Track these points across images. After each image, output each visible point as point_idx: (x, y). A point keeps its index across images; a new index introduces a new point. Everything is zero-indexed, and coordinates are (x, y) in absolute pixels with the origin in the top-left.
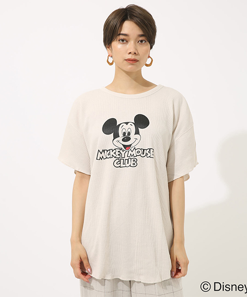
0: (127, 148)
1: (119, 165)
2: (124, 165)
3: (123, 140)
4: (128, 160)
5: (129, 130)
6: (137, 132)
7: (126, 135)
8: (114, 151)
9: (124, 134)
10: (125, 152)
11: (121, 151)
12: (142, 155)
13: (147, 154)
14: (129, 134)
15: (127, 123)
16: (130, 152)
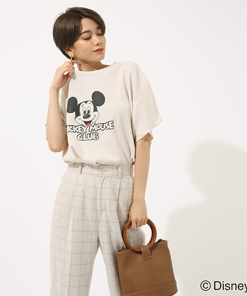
0: (88, 124)
1: (82, 139)
2: (87, 139)
3: (84, 117)
4: (90, 134)
5: (89, 109)
6: (95, 110)
7: (87, 113)
8: (77, 127)
9: (85, 112)
10: (86, 127)
11: (83, 127)
12: (102, 129)
13: (106, 127)
14: (89, 112)
15: (86, 102)
16: (91, 127)
